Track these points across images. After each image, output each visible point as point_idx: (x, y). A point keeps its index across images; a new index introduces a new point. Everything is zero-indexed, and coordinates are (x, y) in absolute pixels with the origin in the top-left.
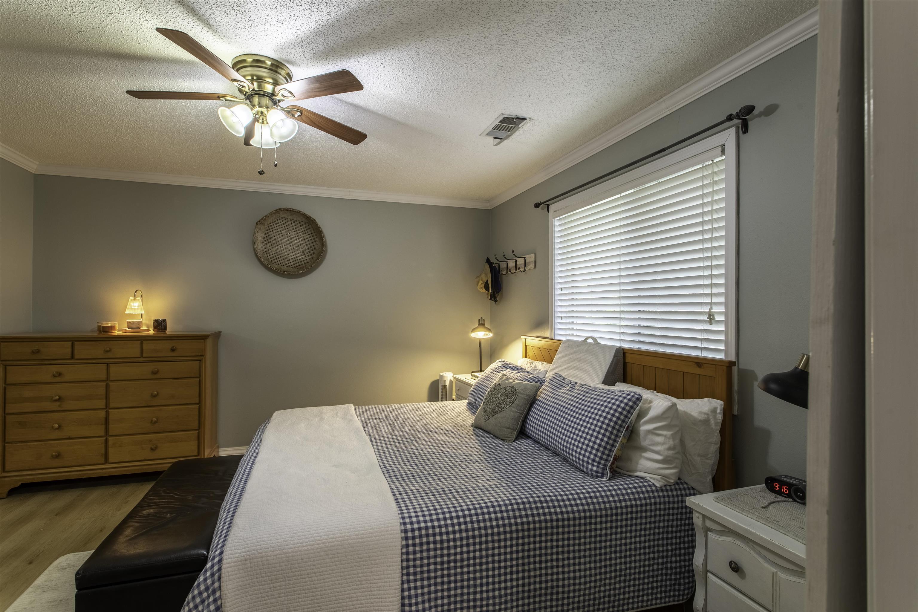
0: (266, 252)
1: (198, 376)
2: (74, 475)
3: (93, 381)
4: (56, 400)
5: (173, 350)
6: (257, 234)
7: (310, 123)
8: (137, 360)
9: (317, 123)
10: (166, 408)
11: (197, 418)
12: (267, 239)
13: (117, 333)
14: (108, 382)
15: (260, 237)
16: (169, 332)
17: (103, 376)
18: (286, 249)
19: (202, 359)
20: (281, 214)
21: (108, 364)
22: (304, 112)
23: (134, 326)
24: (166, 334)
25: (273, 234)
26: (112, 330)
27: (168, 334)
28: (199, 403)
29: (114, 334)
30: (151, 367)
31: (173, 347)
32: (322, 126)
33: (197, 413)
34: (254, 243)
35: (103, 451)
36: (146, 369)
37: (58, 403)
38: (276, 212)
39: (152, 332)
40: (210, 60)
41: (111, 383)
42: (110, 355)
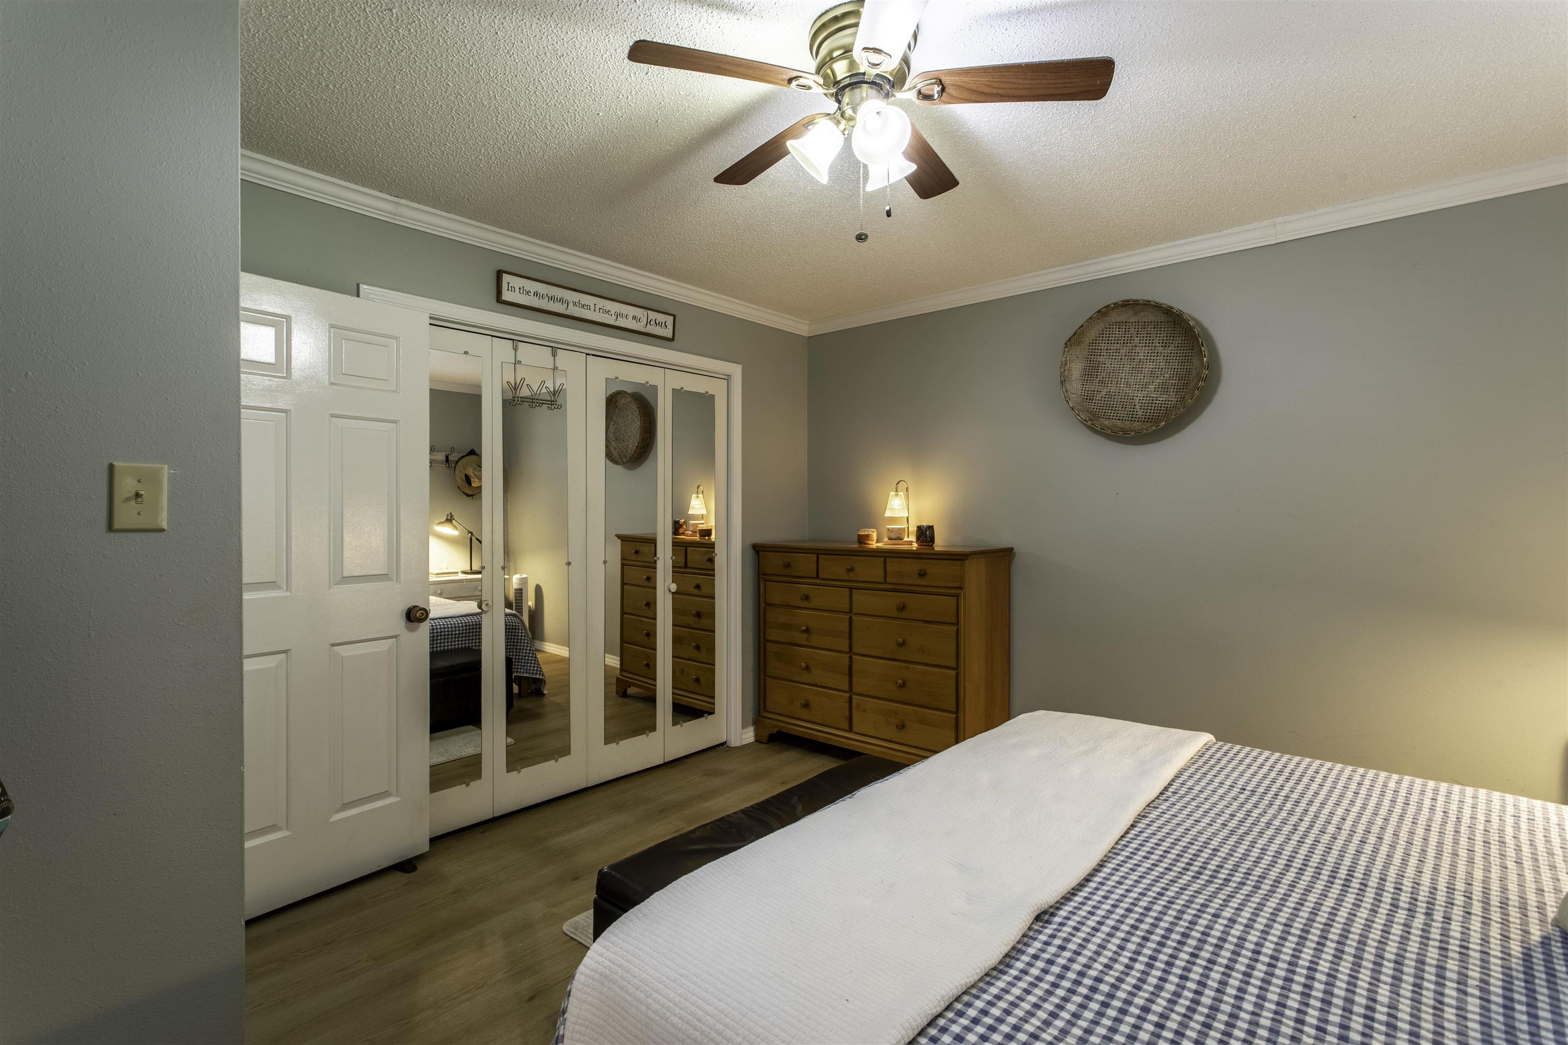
0: (1088, 397)
1: (955, 622)
2: (821, 737)
3: (834, 611)
4: (803, 631)
5: (922, 574)
6: (1068, 365)
7: (973, 97)
8: (876, 586)
9: (987, 90)
10: (914, 666)
11: (954, 693)
12: (1091, 372)
13: (874, 544)
14: (852, 615)
15: (1076, 369)
16: (940, 544)
17: (846, 607)
18: (1128, 384)
19: (960, 594)
20: (1114, 317)
21: (851, 589)
22: (944, 79)
23: (893, 536)
24: (933, 549)
25: (1101, 359)
26: (868, 540)
27: (936, 549)
28: (956, 668)
29: (871, 546)
30: (894, 599)
31: (921, 570)
32: (1001, 92)
33: (954, 685)
34: (1063, 381)
35: (847, 713)
36: (891, 601)
37: (805, 636)
38: (1103, 313)
39: (915, 546)
40: (727, 67)
41: (854, 617)
42: (852, 576)
